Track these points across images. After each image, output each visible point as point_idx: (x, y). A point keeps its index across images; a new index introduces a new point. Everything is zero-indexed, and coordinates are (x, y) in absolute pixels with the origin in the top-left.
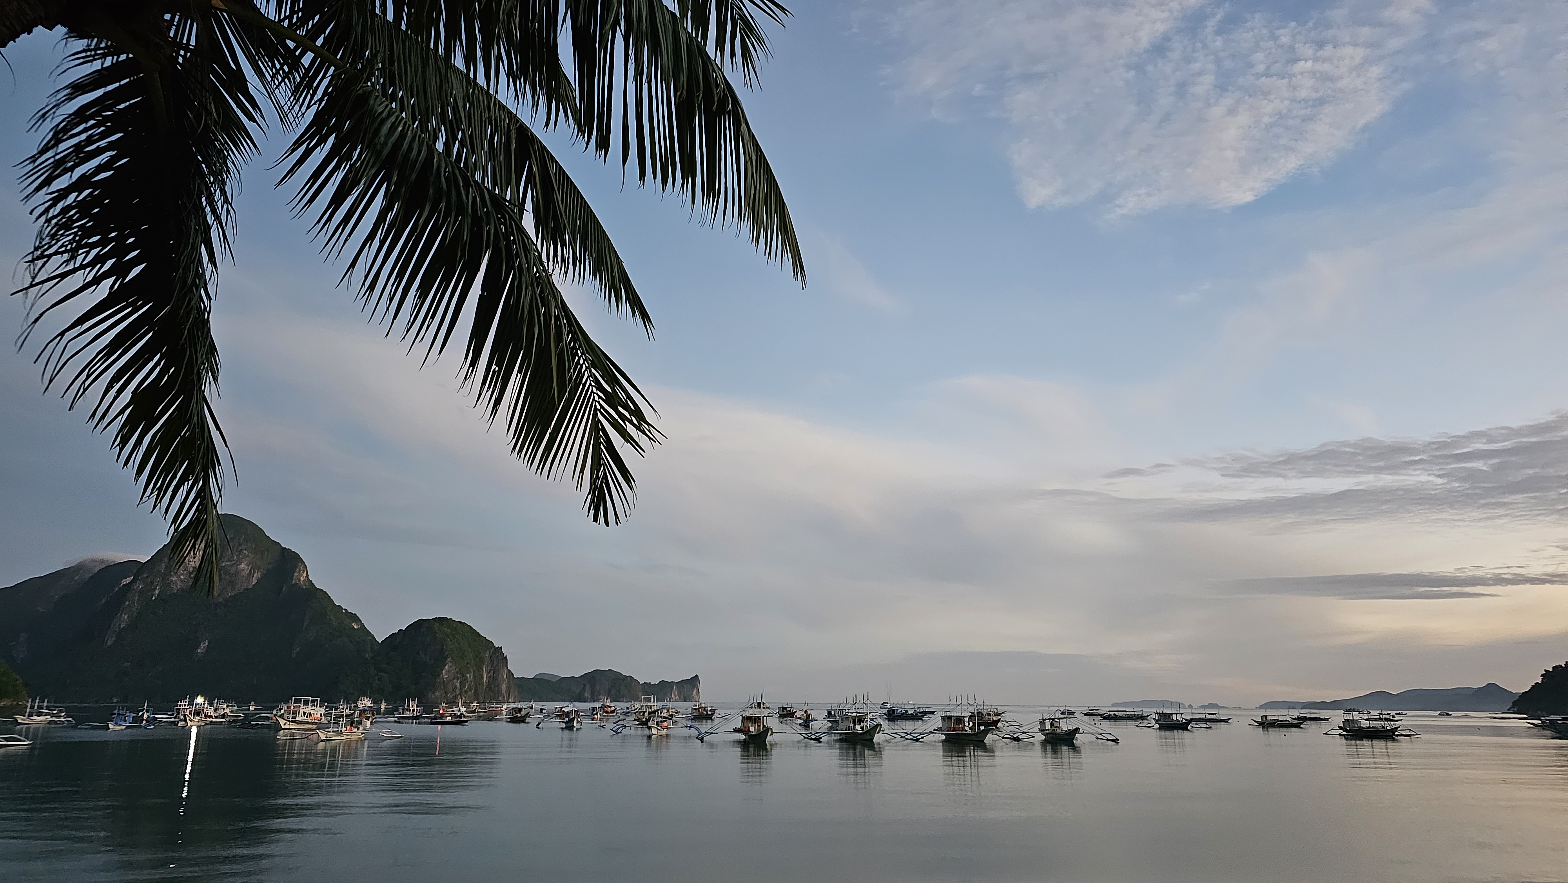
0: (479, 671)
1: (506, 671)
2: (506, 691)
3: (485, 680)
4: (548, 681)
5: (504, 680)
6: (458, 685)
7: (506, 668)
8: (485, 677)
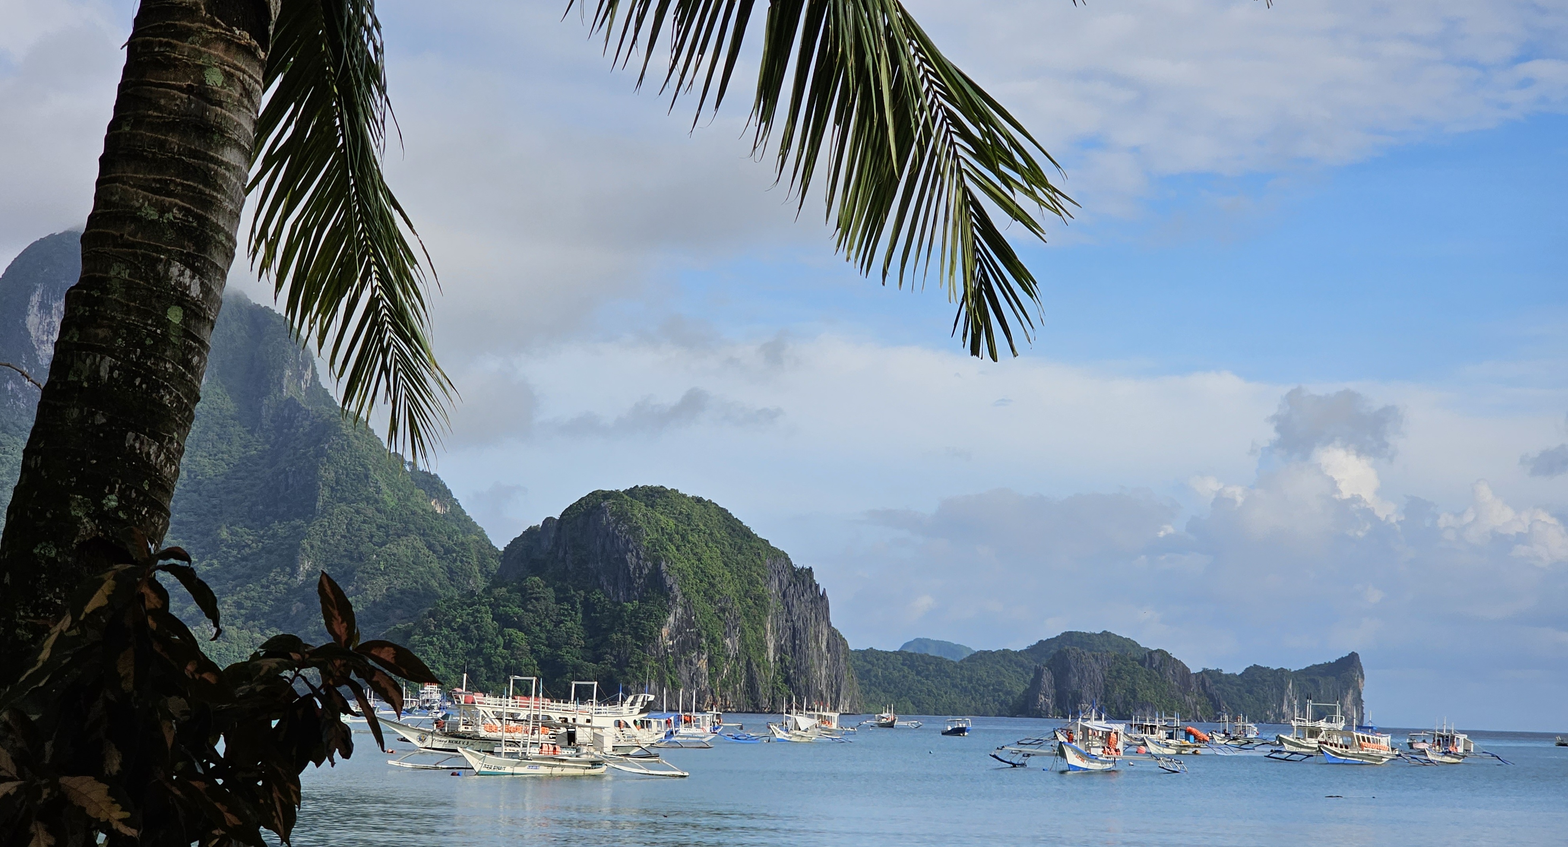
0: (756, 630)
1: (825, 632)
2: (830, 686)
3: (771, 654)
4: (939, 662)
5: (821, 657)
6: (703, 664)
7: (823, 624)
8: (771, 646)
